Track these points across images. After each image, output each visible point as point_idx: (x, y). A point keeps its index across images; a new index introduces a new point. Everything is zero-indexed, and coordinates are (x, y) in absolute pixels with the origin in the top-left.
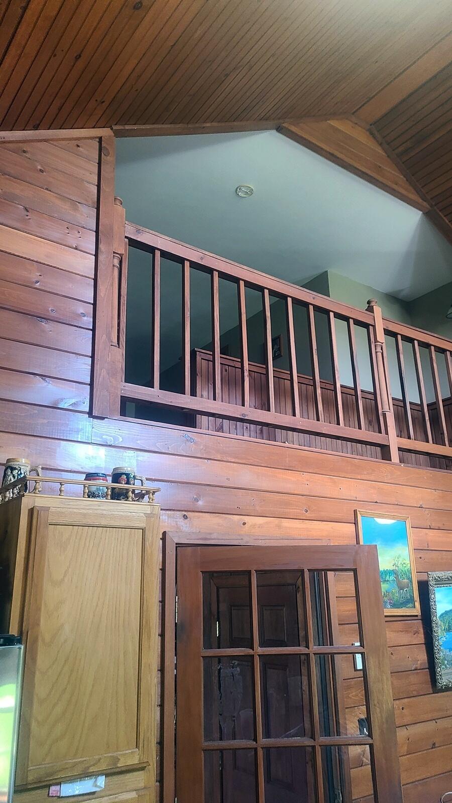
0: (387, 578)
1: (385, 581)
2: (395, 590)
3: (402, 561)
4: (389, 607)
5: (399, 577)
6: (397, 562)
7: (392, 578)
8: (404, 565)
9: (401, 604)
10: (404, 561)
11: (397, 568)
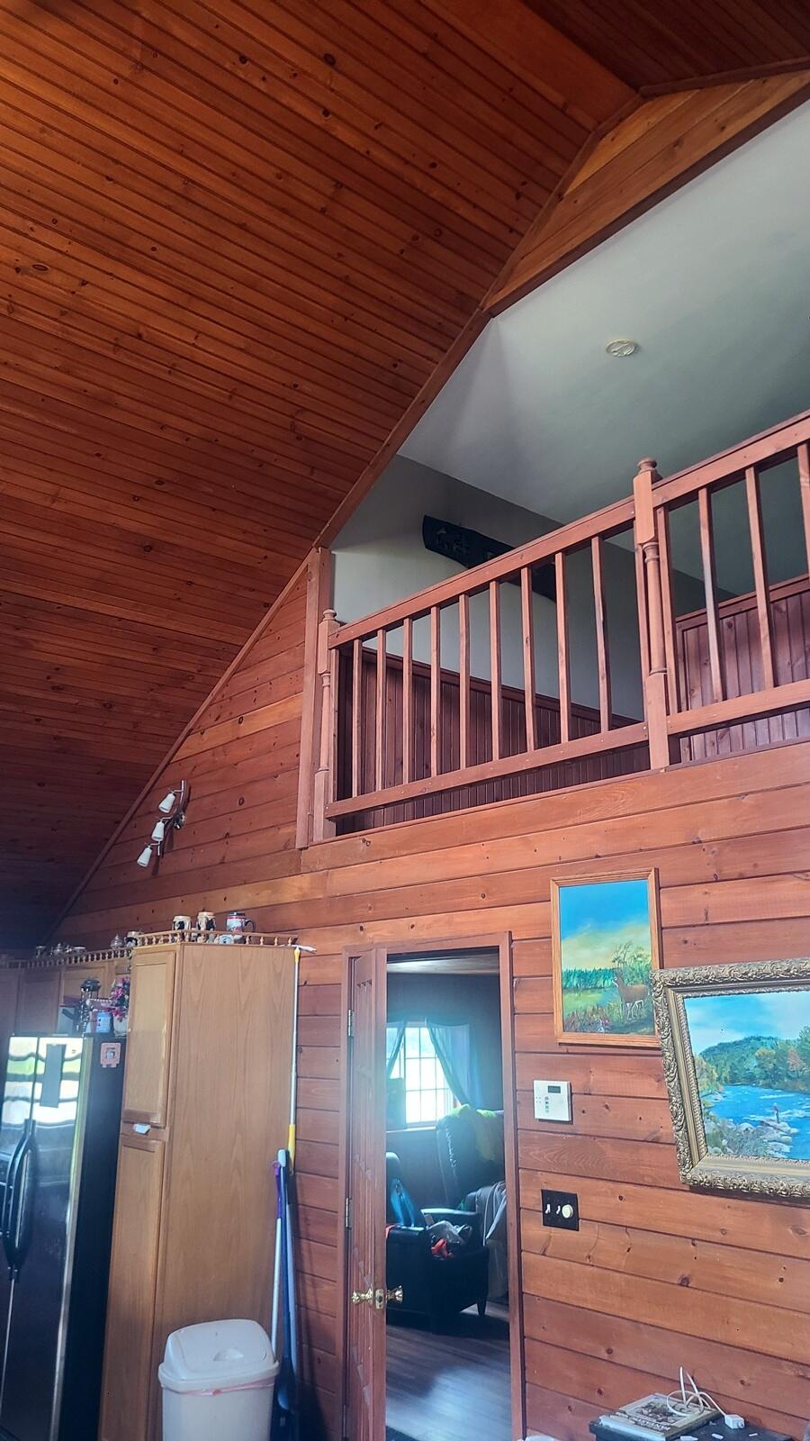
0: (600, 983)
1: (596, 988)
2: (616, 1001)
3: (636, 952)
4: (603, 1030)
5: (626, 981)
6: (622, 956)
7: (609, 982)
8: (639, 959)
9: (627, 1026)
10: (640, 952)
11: (621, 965)
